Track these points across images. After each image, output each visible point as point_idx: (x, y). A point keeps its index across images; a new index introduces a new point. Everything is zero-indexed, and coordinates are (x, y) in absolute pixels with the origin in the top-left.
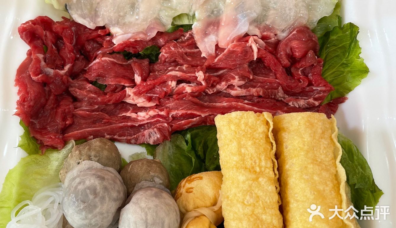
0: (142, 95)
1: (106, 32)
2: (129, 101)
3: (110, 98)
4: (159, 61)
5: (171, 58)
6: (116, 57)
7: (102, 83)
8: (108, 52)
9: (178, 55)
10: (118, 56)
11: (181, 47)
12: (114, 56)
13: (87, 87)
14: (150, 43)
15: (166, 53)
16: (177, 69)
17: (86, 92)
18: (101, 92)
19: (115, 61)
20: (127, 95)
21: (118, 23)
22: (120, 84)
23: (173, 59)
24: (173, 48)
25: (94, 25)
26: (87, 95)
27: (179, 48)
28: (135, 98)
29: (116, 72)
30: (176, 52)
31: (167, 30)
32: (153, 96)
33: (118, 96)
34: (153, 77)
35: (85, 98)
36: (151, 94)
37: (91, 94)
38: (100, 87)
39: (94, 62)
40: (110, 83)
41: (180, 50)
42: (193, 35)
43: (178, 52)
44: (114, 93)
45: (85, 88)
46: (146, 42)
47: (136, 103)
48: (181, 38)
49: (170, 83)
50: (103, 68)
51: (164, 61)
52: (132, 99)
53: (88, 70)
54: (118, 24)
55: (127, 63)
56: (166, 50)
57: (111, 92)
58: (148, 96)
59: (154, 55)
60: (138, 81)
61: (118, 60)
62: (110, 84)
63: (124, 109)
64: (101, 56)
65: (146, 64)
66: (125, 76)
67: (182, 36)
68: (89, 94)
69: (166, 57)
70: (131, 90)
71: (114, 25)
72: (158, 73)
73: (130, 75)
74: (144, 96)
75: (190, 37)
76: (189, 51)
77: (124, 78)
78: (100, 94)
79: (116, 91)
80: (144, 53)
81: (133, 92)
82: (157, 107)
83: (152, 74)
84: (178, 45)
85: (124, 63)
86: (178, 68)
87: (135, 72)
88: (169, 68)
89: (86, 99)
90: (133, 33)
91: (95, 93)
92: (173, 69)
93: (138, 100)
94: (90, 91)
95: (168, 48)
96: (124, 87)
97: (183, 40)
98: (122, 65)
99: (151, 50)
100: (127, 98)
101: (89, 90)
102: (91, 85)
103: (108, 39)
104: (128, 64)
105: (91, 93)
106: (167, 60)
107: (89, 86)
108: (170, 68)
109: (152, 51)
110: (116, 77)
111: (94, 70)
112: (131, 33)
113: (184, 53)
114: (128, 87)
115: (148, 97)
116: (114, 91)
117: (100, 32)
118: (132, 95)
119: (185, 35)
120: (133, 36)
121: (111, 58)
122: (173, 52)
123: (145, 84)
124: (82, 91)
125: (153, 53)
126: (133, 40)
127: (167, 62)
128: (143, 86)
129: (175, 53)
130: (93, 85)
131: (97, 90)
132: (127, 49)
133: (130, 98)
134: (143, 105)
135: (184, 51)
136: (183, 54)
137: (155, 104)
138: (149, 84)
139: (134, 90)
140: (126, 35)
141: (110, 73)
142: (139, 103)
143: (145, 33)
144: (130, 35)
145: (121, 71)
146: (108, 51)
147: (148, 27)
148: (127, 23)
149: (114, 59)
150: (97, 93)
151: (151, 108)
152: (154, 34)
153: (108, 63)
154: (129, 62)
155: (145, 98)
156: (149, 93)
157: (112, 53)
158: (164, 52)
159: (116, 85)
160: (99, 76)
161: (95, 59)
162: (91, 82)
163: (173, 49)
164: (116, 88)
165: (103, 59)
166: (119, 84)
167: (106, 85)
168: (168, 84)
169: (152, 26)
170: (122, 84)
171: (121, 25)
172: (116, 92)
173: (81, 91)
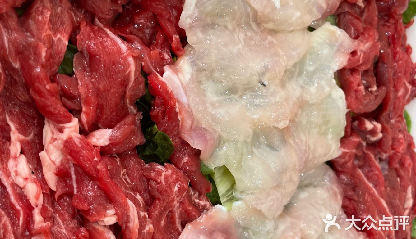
0: (69, 157)
1: (178, 49)
2: (48, 131)
3: (47, 94)
4: (147, 166)
5: (158, 190)
6: (139, 84)
7: (76, 64)
8: (143, 64)
9: (167, 201)
10: (142, 86)
11: (181, 200)
12: (140, 79)
13: (59, 36)
14: (177, 140)
15: (166, 178)
16: (142, 214)
17: (47, 35)
18: (55, 68)
19: (131, 84)
20: (61, 125)
21: (199, 70)
22: (83, 105)
23: (157, 194)
24: (178, 187)
25: (188, 26)
26: (40, 40)
27: (178, 199)
28: (60, 143)
29: (108, 91)
30: (172, 197)
31: (205, 162)
32: (71, 179)
33: (55, 108)
34: (113, 169)
35: (33, 35)
36: (76, 175)
37: (46, 49)
38: (67, 63)
39: (119, 41)
40: (80, 83)
41: (175, 202)
42: (205, 211)
43: (173, 200)
44: (59, 97)
45: (55, 32)
46: (178, 133)
47: (46, 147)
48: (196, 193)
49: (111, 212)
50: (111, 63)
51: (149, 177)
52: (55, 137)
53: (96, 28)
54: (197, 71)
55: (129, 106)
56: (171, 177)
57: (60, 89)
58: (70, 168)
59: (156, 152)
60: (98, 139)
61: (134, 88)
62: (78, 84)
63: (24, 122)
64: (135, 55)
65: (135, 142)
66: (103, 109)
67: (199, 192)
68: (44, 44)
69: (159, 181)
70: (75, 131)
71: (193, 63)
72: (124, 175)
73: (107, 118)
74: (68, 160)
75: (201, 208)
76: (175, 215)
77: (97, 108)
78: (50, 68)
79: (65, 100)
80: (157, 134)
81: (72, 138)
82: (50, 194)
83: (119, 164)
84: (184, 195)
85: (128, 101)
86: (144, 215)
87: (115, 128)
88: (138, 194)
89: (31, 40)
90: (189, 106)
91: (50, 57)
92: (139, 205)
93: (55, 150)
94: (51, 45)
95: (176, 178)
96: (77, 113)
97: (193, 198)
98: (123, 97)
99: (163, 145)
100: (55, 126)
101: (53, 40)
102: (67, 43)
103: (166, 56)
104: (126, 106)
105: (48, 49)
106: (153, 183)
107: (62, 39)
108: (139, 197)
109: (163, 147)
110: (98, 93)
111: (101, 43)
112: (188, 101)
113: (171, 209)
114: (80, 121)
115: (66, 168)
116: (65, 95)
117: (175, 38)
118: (64, 136)
119: (202, 196)
120: (184, 106)
121: (135, 75)
122: (170, 189)
123: (96, 159)
124: (46, 27)
125: (159, 149)
126: (177, 110)
127: (148, 184)
128: (90, 158)
129: (169, 196)
130: (68, 47)
131: (57, 59)
132: (158, 101)
133: (55, 131)
134: (47, 164)
135: (175, 209)
136: (169, 208)
137: (54, 188)
138: (98, 167)
139: (76, 137)
140: (182, 92)
141: (102, 79)
142: (47, 154)
143: (193, 127)
144: (184, 99)
145: (112, 98)
146: (146, 63)
147: (204, 128)
148: (202, 87)
149: (135, 80)
150: (51, 60)
151: (42, 183)
152: (195, 144)
153: (124, 70)
154: (132, 107)
155: (62, 164)
156: (76, 171)
157: (144, 73)
158: (168, 173)
159: (80, 96)
160: (92, 56)
161: (124, 39)
162: (72, 41)
163: (176, 189)
164: (72, 98)
165: (131, 60)
166: (82, 101)
167: (73, 73)
168: (108, 209)
169: (208, 137)
170: (84, 109)
171: (197, 78)
172: (61, 100)
173: (49, 24)
